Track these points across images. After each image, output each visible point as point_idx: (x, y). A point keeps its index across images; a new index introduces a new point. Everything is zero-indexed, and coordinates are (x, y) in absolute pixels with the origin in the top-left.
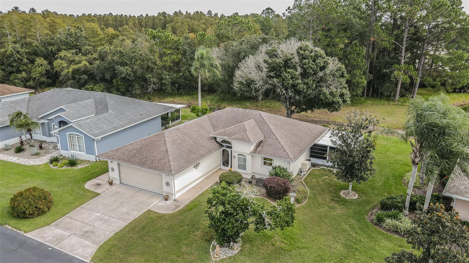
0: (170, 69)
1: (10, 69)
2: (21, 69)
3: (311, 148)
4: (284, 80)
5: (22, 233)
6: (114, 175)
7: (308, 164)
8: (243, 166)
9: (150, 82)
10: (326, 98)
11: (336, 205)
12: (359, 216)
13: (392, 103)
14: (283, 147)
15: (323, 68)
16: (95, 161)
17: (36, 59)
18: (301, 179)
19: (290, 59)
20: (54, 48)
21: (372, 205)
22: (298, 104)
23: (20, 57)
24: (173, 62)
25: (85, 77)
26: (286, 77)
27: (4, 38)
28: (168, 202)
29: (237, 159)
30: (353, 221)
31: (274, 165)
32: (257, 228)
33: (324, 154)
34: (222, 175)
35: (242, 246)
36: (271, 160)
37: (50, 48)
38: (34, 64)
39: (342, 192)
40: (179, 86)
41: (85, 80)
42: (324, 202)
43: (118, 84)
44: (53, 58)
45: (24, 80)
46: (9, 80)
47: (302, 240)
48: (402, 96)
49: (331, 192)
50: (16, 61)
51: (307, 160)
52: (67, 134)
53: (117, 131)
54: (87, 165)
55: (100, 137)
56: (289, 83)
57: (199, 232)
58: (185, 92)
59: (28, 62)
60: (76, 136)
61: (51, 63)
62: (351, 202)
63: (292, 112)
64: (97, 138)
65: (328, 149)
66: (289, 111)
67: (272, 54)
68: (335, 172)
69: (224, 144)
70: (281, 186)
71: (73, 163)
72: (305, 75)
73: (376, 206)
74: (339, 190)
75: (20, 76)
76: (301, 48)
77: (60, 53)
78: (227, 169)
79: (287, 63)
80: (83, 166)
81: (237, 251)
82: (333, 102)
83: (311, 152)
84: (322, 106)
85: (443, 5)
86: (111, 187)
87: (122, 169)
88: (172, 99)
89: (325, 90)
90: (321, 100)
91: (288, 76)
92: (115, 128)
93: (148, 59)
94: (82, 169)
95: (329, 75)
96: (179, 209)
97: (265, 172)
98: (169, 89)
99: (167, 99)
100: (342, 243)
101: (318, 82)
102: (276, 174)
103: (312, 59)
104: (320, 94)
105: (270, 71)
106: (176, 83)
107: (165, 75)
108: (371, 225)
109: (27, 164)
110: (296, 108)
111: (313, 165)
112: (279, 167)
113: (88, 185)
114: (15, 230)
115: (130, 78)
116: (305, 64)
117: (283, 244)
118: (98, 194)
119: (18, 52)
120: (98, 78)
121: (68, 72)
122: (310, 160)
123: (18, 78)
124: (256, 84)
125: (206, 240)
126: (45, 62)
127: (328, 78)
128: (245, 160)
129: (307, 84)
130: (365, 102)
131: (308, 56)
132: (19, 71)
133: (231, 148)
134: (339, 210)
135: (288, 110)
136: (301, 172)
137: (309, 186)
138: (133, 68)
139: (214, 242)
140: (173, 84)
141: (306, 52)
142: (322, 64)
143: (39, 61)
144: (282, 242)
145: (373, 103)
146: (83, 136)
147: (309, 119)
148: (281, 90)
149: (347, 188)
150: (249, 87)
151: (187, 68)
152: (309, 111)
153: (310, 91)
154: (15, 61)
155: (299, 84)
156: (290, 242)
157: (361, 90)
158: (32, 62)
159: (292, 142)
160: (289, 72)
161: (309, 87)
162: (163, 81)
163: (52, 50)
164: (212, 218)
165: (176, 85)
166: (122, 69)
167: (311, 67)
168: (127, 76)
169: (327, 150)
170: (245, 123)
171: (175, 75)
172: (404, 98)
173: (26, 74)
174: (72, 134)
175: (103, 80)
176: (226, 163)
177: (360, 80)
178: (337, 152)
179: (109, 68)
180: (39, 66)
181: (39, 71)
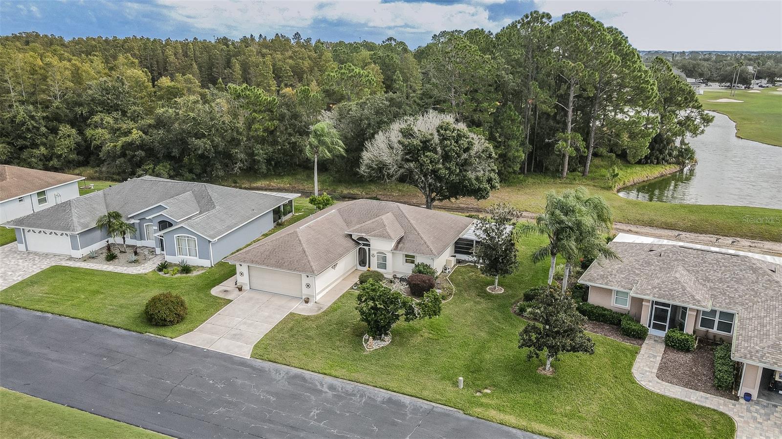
0: (262, 141)
1: (20, 142)
2: (39, 142)
3: (456, 243)
4: (422, 165)
5: (168, 338)
6: (242, 279)
7: (453, 260)
8: (383, 266)
9: (237, 159)
10: (471, 184)
11: (482, 300)
12: (502, 308)
13: (558, 181)
14: (425, 243)
15: (467, 150)
16: (210, 267)
17: (59, 127)
18: (446, 276)
19: (429, 141)
20: (85, 111)
21: (516, 299)
22: (439, 191)
23: (35, 124)
24: (266, 130)
25: (141, 153)
26: (424, 161)
27: (4, 95)
28: (309, 304)
29: (376, 258)
30: (497, 313)
31: (416, 263)
32: (407, 318)
33: (469, 249)
34: (362, 275)
35: (392, 338)
36: (413, 257)
37: (78, 110)
38: (57, 134)
39: (488, 288)
40: (276, 164)
41: (141, 158)
42: (469, 298)
43: (190, 163)
44: (82, 125)
45: (42, 158)
46: (19, 158)
47: (449, 331)
48: (572, 170)
49: (477, 288)
50: (30, 131)
51: (452, 256)
52: (175, 236)
53: (232, 230)
54: (203, 272)
55: (216, 239)
56: (428, 169)
57: (348, 330)
58: (285, 172)
59: (47, 132)
60: (186, 239)
61: (81, 132)
62: (497, 296)
63: (433, 200)
64: (214, 240)
65: (474, 242)
66: (429, 199)
67: (407, 133)
68: (479, 267)
69: (360, 242)
70: (425, 283)
71: (186, 269)
72: (446, 157)
73: (521, 299)
74: (485, 286)
75: (36, 152)
76: (442, 126)
77: (95, 117)
78: (365, 269)
79: (426, 145)
80: (199, 273)
81: (388, 343)
82: (480, 189)
83: (456, 247)
84: (468, 193)
85: (612, 61)
86: (240, 293)
87: (253, 273)
88: (268, 183)
89: (471, 175)
90: (466, 187)
91: (427, 160)
92: (230, 227)
93: (233, 128)
94: (199, 277)
95: (475, 157)
96: (322, 310)
97: (407, 270)
98: (264, 168)
99: (260, 183)
100: (486, 332)
101: (462, 166)
102: (420, 272)
103: (454, 139)
104: (464, 180)
105: (407, 154)
106: (273, 159)
107: (258, 149)
108: (513, 315)
109: (130, 273)
110: (436, 195)
111: (459, 262)
112: (422, 264)
113: (215, 291)
114: (159, 337)
115: (209, 154)
116: (447, 146)
117: (431, 335)
118: (230, 301)
119: (32, 118)
120: (161, 155)
121: (115, 146)
122: (455, 256)
123: (35, 156)
124: (389, 169)
125: (357, 336)
126: (74, 131)
127: (473, 160)
128: (385, 259)
129: (449, 169)
130: (525, 181)
131: (449, 137)
132: (35, 146)
133: (369, 245)
134: (484, 304)
135: (427, 198)
136: (446, 270)
137: (455, 284)
138: (212, 141)
139: (366, 336)
140: (269, 161)
141: (448, 132)
142: (466, 146)
143: (65, 129)
144: (430, 333)
145: (535, 181)
146: (196, 238)
147: (454, 206)
148: (419, 177)
149: (493, 283)
150: (381, 172)
151: (287, 139)
152: (453, 200)
153: (453, 177)
154: (28, 130)
155: (440, 169)
156: (437, 333)
157: (519, 166)
158: (54, 131)
159: (434, 237)
160: (427, 156)
161: (452, 172)
162: (256, 158)
163: (82, 113)
164: (362, 313)
165: (273, 163)
166: (197, 142)
167: (453, 149)
168: (205, 152)
169: (473, 244)
170: (383, 217)
171: (271, 149)
172: (574, 173)
173: (46, 149)
174: (182, 236)
175: (169, 157)
176: (362, 262)
177: (516, 154)
178: (481, 246)
179: (176, 141)
180: (65, 137)
181: (66, 145)
